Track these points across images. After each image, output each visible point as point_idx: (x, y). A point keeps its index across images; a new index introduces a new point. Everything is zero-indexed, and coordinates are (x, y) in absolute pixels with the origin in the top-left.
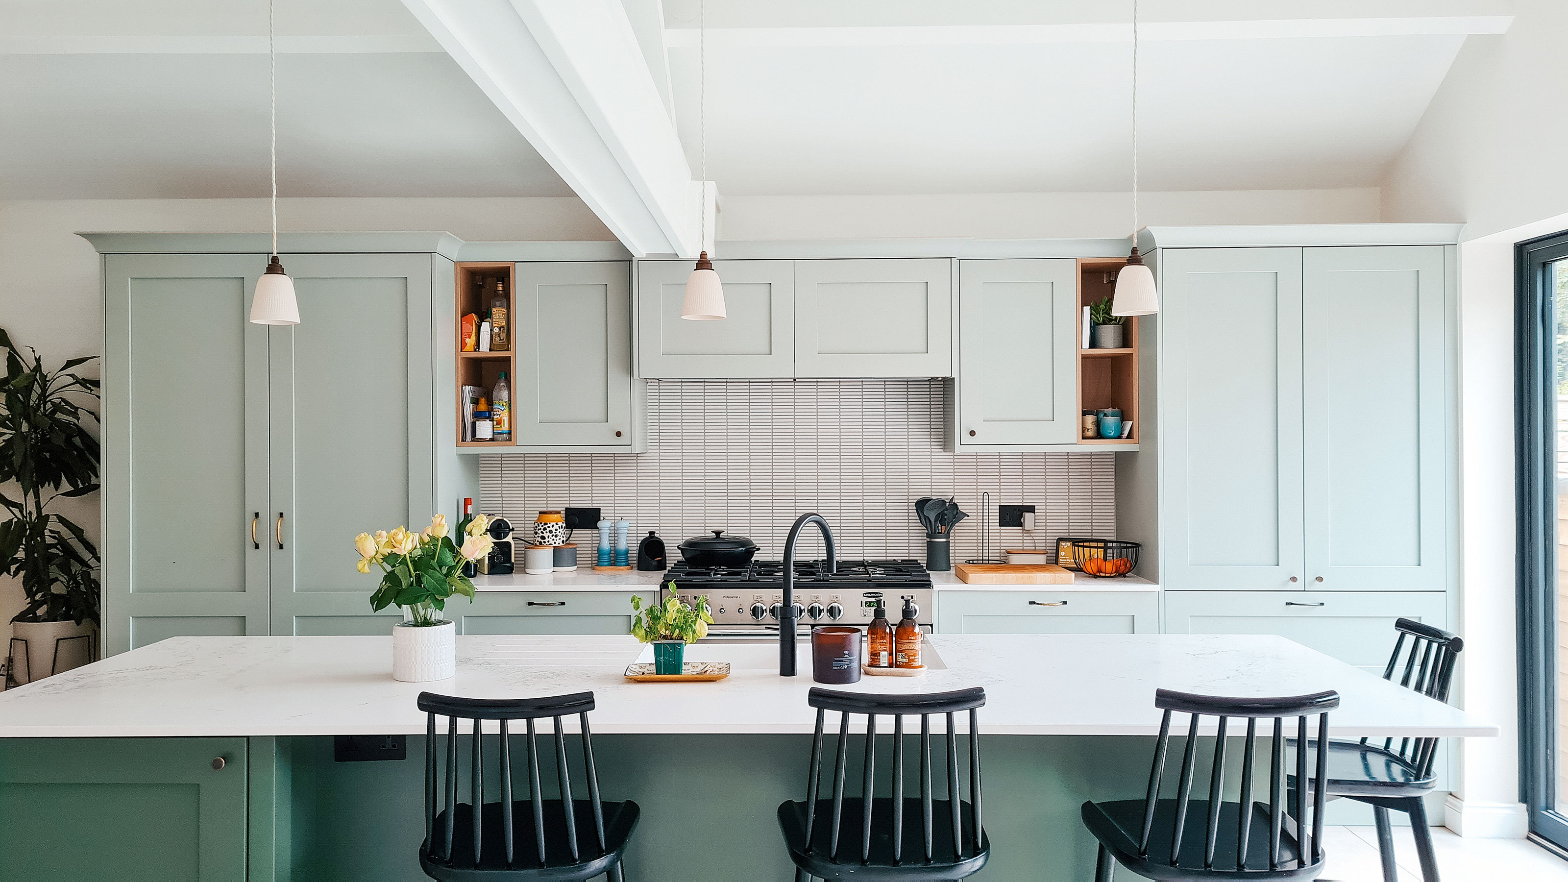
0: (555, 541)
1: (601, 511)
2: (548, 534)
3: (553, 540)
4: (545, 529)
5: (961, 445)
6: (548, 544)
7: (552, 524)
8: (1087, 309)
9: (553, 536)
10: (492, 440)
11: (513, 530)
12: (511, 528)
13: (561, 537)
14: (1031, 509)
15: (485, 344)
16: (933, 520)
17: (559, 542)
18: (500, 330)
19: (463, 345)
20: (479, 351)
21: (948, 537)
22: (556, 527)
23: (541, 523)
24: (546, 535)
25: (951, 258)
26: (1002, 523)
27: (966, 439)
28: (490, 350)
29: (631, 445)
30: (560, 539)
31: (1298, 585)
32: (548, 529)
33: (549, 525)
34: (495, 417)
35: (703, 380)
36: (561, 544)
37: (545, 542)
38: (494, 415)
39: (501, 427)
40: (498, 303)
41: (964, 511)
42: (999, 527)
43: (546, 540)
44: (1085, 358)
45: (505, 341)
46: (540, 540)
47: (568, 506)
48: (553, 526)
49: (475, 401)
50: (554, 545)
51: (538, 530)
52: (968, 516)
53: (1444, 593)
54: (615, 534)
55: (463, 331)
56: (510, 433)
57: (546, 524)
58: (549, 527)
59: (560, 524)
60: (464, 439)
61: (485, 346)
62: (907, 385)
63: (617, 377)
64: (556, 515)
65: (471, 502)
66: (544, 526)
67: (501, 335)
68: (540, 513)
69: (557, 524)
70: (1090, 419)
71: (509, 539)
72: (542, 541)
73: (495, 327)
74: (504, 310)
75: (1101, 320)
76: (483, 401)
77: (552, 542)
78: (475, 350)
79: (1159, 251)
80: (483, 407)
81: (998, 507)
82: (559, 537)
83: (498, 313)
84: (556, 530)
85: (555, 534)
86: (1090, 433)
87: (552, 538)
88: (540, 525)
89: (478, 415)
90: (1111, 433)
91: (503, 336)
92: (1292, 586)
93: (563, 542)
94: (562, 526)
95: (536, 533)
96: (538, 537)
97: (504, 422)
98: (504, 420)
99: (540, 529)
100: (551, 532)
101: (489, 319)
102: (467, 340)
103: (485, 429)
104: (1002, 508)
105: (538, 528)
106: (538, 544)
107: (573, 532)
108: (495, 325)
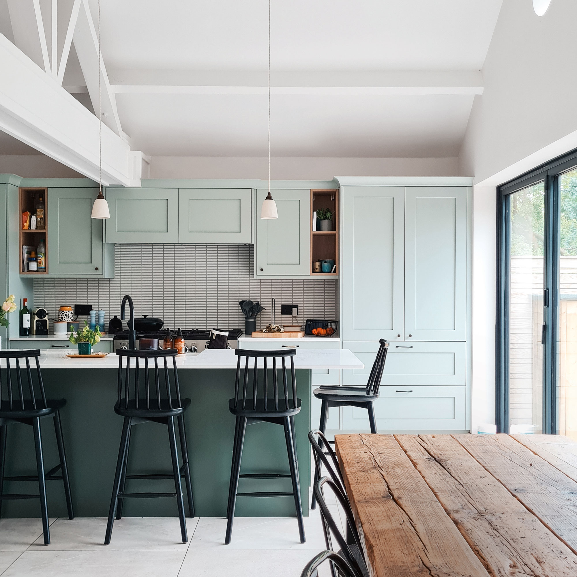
0: (68, 319)
1: (92, 307)
2: (65, 316)
3: (67, 319)
4: (63, 314)
5: (257, 275)
6: (64, 321)
7: (66, 311)
8: (315, 213)
9: (67, 317)
10: (36, 271)
11: (48, 314)
12: (47, 313)
13: (71, 318)
14: (297, 306)
15: (33, 226)
16: (248, 311)
17: (70, 320)
18: (41, 219)
19: (23, 226)
20: (30, 229)
21: (255, 318)
22: (68, 313)
23: (61, 311)
24: (63, 316)
25: (251, 189)
26: (283, 313)
27: (260, 272)
28: (36, 229)
29: (103, 274)
30: (70, 319)
31: (401, 338)
32: (64, 314)
33: (65, 312)
34: (38, 260)
35: (141, 244)
36: (71, 321)
37: (63, 320)
38: (38, 259)
39: (41, 265)
40: (41, 207)
41: (263, 307)
42: (281, 315)
43: (64, 319)
44: (314, 235)
45: (43, 224)
46: (60, 319)
47: (76, 304)
48: (67, 312)
49: (29, 253)
50: (67, 321)
51: (60, 314)
52: (265, 309)
53: (465, 342)
54: (98, 317)
55: (23, 220)
56: (45, 268)
57: (63, 311)
58: (65, 313)
59: (70, 311)
60: (23, 271)
61: (33, 227)
62: (228, 247)
63: (96, 242)
64: (68, 307)
65: (27, 300)
66: (63, 312)
68: (61, 306)
69: (69, 311)
70: (317, 264)
71: (46, 318)
72: (62, 319)
73: (38, 218)
74: (42, 210)
75: (322, 218)
76: (33, 253)
77: (67, 320)
78: (29, 229)
79: (341, 187)
80: (33, 256)
81: (281, 306)
82: (70, 318)
83: (40, 211)
84: (69, 314)
85: (68, 316)
86: (317, 270)
87: (67, 318)
88: (61, 312)
89: (30, 260)
90: (326, 270)
91: (42, 222)
92: (399, 339)
93: (72, 320)
94: (71, 313)
95: (59, 316)
96: (60, 317)
97: (42, 263)
98: (42, 262)
99: (61, 314)
100: (66, 315)
101: (35, 214)
102: (25, 224)
103: (33, 266)
104: (283, 306)
105: (60, 313)
106: (60, 321)
107: (79, 316)
108: (38, 217)
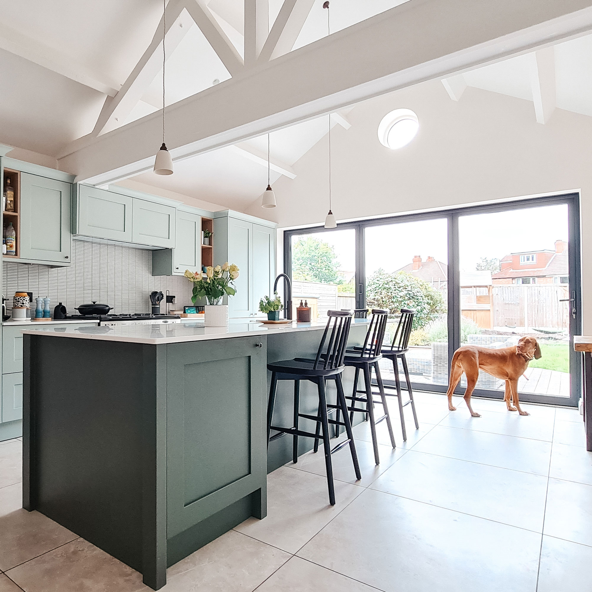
1: (33, 294)
2: (26, 302)
4: (24, 299)
8: (203, 232)
14: (174, 297)
18: (11, 202)
21: (159, 305)
24: (24, 302)
25: (176, 208)
26: (167, 302)
27: (176, 271)
29: (70, 263)
33: (26, 298)
39: (12, 248)
40: (12, 189)
43: (25, 305)
44: (203, 248)
46: (21, 304)
51: (20, 300)
56: (16, 252)
57: (24, 297)
63: (65, 232)
64: (25, 293)
67: (11, 204)
68: (17, 292)
72: (23, 305)
74: (13, 193)
75: (205, 236)
79: (228, 217)
83: (10, 193)
91: (12, 205)
99: (22, 299)
104: (167, 297)
106: (20, 306)
108: (8, 199)
